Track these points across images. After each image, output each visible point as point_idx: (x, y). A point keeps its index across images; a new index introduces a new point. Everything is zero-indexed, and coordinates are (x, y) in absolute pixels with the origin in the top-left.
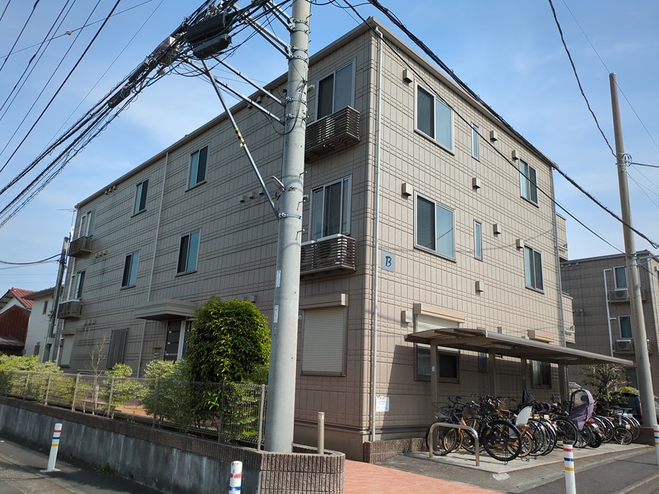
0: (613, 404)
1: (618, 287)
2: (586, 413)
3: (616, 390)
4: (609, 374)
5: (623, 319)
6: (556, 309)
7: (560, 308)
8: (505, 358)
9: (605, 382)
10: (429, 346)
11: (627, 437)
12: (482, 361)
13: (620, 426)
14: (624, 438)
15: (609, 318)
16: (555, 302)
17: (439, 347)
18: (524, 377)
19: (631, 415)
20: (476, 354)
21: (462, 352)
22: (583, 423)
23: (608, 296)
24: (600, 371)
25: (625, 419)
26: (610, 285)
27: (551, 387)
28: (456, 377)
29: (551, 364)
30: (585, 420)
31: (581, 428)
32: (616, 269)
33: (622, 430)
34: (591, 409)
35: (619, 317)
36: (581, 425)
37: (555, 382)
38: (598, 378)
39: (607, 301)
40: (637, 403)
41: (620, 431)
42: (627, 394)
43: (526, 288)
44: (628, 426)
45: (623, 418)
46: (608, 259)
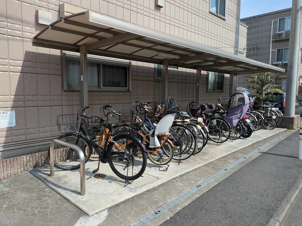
0: (265, 101)
1: (279, 31)
2: (241, 112)
3: (269, 91)
4: (266, 80)
5: (279, 50)
6: (234, 34)
7: (237, 33)
8: (180, 69)
9: (263, 86)
10: (78, 54)
11: (272, 124)
12: (159, 72)
13: (269, 117)
14: (270, 125)
15: (271, 50)
16: (234, 28)
17: (89, 56)
18: (198, 84)
19: (277, 109)
20: (152, 65)
21: (134, 63)
22: (238, 120)
23: (272, 37)
24: (259, 78)
25: (273, 111)
26: (275, 30)
27: (222, 91)
28: (126, 86)
29: (225, 74)
30: (239, 118)
31: (235, 124)
32: (280, 19)
33: (269, 119)
34: (246, 108)
35: (277, 49)
36: (235, 122)
37: (226, 87)
38: (258, 83)
39: (271, 40)
40: (282, 99)
41: (268, 120)
42: (276, 94)
43: (210, 12)
44: (274, 117)
45: (271, 110)
46: (276, 13)
